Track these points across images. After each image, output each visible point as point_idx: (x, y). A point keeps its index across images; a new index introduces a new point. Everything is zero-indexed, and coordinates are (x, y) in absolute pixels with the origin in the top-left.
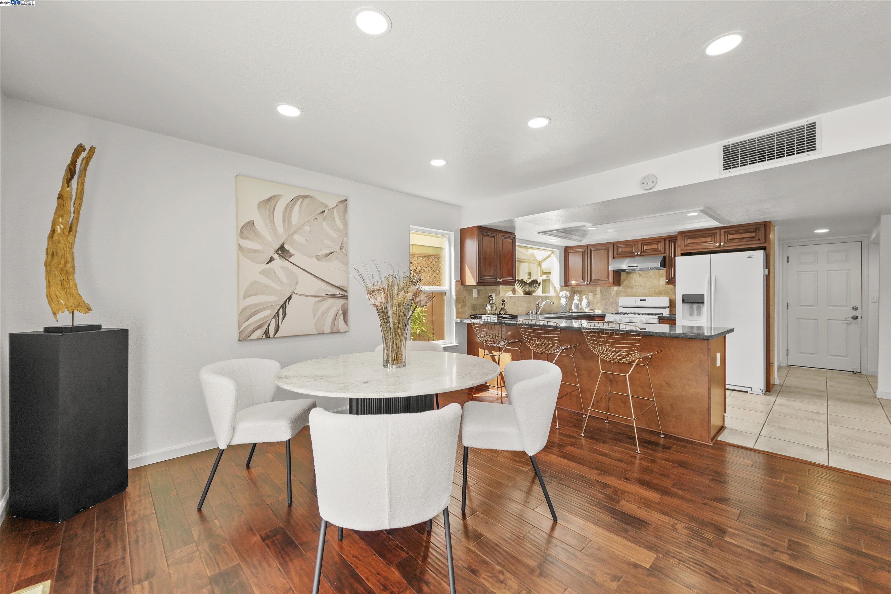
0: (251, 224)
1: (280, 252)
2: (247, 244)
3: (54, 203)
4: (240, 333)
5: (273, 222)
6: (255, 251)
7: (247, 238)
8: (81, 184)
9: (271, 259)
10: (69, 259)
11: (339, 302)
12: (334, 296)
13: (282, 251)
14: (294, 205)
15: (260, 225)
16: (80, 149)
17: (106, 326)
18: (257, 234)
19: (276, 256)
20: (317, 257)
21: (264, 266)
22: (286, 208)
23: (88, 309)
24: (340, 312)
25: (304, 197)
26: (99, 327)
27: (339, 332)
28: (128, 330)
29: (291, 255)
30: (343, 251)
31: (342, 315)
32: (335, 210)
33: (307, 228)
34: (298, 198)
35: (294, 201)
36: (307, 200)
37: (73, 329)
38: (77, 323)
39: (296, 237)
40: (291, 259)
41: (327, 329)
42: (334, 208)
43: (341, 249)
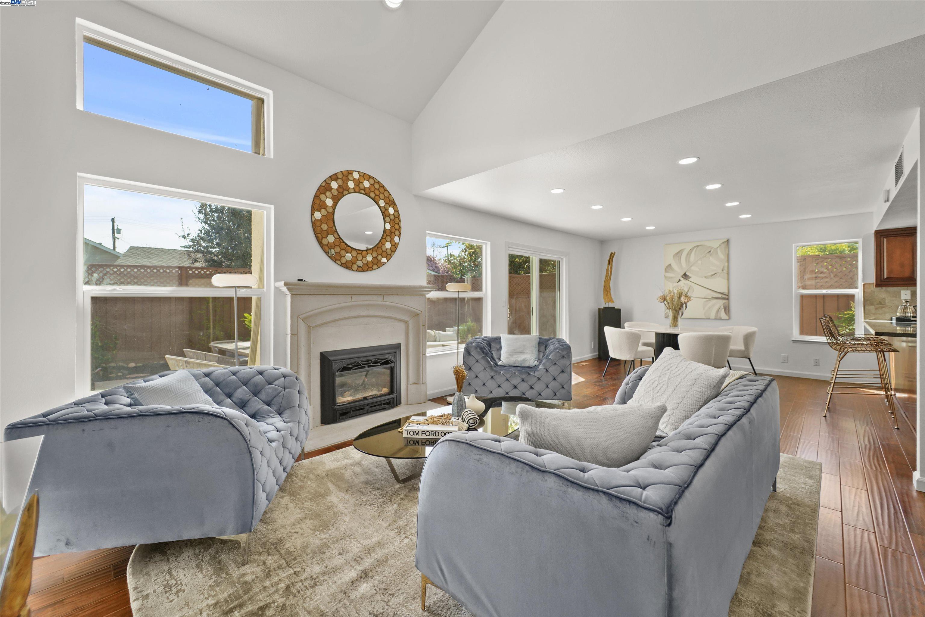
0: (670, 265)
1: (684, 277)
2: (669, 275)
3: (606, 271)
4: (665, 314)
5: (680, 263)
6: (672, 278)
7: (668, 272)
8: (612, 265)
9: (680, 280)
10: (608, 287)
11: (722, 302)
12: (717, 298)
13: (685, 276)
14: (692, 252)
15: (674, 266)
16: (612, 253)
17: (616, 308)
18: (672, 270)
19: (682, 279)
20: (706, 277)
21: (676, 284)
22: (688, 254)
23: (613, 302)
24: (722, 307)
25: (697, 246)
26: (614, 308)
27: (721, 319)
28: (620, 309)
29: (690, 278)
30: (725, 271)
31: (723, 309)
32: (718, 249)
33: (700, 262)
34: (694, 248)
35: (691, 250)
36: (699, 248)
37: (609, 308)
38: (610, 306)
39: (694, 268)
40: (690, 280)
41: (713, 316)
42: (717, 248)
43: (723, 270)
